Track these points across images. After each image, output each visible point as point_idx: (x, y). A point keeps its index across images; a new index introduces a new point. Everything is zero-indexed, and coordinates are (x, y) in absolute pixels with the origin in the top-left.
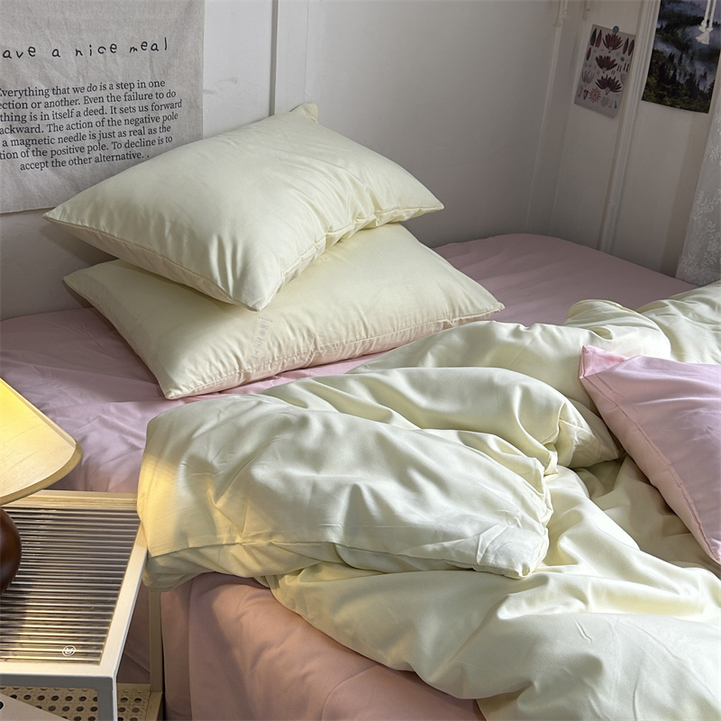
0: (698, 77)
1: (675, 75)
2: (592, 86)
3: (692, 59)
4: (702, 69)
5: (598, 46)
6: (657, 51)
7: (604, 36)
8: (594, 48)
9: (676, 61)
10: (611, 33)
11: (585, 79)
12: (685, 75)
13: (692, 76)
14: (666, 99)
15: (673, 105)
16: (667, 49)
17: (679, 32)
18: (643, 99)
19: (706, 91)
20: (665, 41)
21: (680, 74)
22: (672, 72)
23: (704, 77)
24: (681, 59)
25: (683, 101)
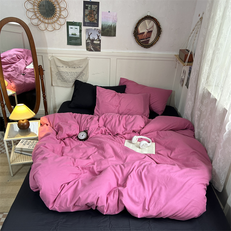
15: (187, 87)
18: (185, 85)
20: (189, 75)
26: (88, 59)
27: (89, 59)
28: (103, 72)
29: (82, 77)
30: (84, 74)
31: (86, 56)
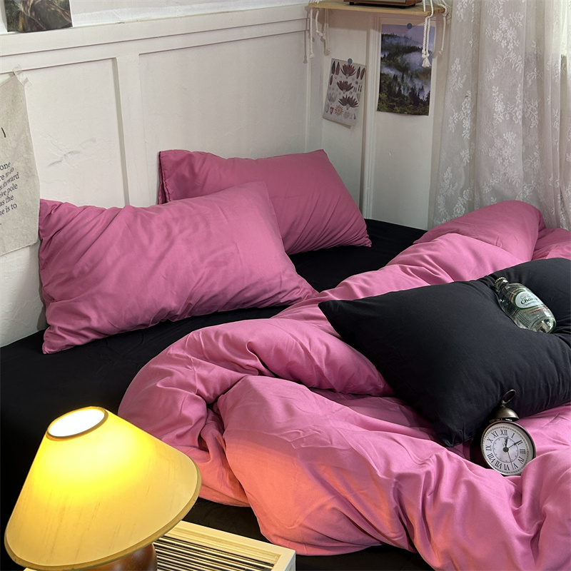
0: (417, 90)
1: (400, 90)
2: (336, 104)
3: (411, 77)
4: (420, 83)
5: (337, 74)
6: (384, 74)
7: (341, 67)
8: (334, 76)
9: (399, 80)
10: (347, 64)
11: (330, 99)
12: (408, 90)
13: (413, 90)
14: (396, 108)
15: (401, 112)
16: (391, 72)
17: (399, 59)
18: (379, 110)
19: (425, 99)
20: (389, 66)
21: (404, 89)
22: (397, 88)
23: (422, 90)
24: (403, 78)
25: (409, 109)
26: (21, 78)
27: (27, 80)
28: (94, 140)
29: (11, 198)
30: (17, 176)
31: (10, 65)
